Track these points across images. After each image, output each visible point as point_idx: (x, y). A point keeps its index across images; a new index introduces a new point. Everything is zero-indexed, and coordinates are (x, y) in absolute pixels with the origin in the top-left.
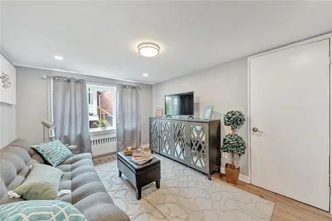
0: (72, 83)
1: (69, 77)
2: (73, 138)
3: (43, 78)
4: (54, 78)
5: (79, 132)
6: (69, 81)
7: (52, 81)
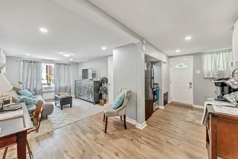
0: (32, 63)
1: (31, 60)
2: (32, 90)
3: (18, 61)
4: (23, 61)
5: (35, 87)
6: (31, 62)
7: (22, 62)
